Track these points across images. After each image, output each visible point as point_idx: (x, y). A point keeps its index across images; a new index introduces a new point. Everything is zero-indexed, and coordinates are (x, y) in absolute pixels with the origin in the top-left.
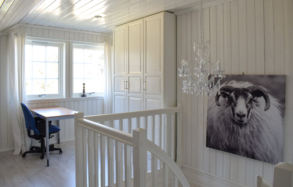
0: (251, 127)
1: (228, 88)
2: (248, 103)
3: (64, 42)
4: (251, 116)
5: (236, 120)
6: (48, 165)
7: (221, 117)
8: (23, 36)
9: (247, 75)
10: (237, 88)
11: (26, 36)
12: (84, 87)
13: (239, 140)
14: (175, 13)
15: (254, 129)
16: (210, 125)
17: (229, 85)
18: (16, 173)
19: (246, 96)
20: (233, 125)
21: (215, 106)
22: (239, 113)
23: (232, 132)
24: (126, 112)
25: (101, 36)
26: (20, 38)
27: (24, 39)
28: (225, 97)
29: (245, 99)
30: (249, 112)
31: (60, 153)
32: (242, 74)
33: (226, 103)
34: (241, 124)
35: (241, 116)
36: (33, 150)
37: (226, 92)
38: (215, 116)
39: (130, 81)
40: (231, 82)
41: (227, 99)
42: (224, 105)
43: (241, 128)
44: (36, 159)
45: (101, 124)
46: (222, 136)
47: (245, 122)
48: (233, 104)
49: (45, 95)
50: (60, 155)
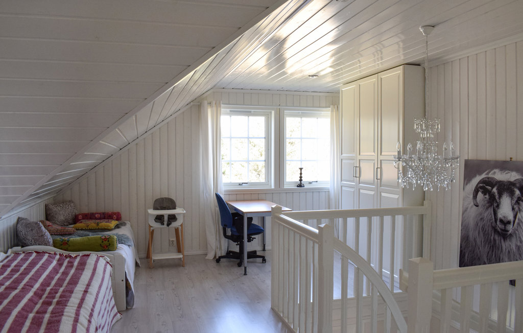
0: (518, 240)
1: (490, 180)
2: (515, 204)
3: (273, 109)
4: (518, 224)
5: (498, 228)
6: (245, 274)
7: (479, 224)
8: (218, 106)
9: (516, 161)
10: (500, 181)
11: (222, 105)
12: (301, 174)
13: (501, 258)
14: (422, 65)
15: (521, 243)
16: (465, 234)
17: (490, 175)
18: (207, 278)
19: (512, 194)
20: (494, 235)
21: (472, 207)
22: (503, 219)
23: (493, 246)
24: (355, 209)
25: (326, 97)
26: (215, 109)
27: (219, 109)
28: (485, 194)
29: (512, 198)
30: (515, 217)
31: (263, 262)
32: (509, 160)
33: (486, 202)
34: (504, 235)
35: (506, 223)
36: (230, 255)
37: (487, 187)
38: (472, 223)
39: (361, 166)
40: (493, 171)
41: (487, 196)
42: (484, 206)
43: (504, 240)
44: (232, 266)
45: (304, 223)
46: (480, 252)
47: (510, 232)
48: (495, 205)
49: (247, 183)
50: (264, 264)
